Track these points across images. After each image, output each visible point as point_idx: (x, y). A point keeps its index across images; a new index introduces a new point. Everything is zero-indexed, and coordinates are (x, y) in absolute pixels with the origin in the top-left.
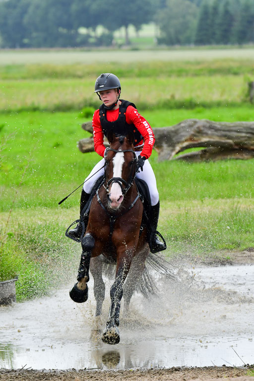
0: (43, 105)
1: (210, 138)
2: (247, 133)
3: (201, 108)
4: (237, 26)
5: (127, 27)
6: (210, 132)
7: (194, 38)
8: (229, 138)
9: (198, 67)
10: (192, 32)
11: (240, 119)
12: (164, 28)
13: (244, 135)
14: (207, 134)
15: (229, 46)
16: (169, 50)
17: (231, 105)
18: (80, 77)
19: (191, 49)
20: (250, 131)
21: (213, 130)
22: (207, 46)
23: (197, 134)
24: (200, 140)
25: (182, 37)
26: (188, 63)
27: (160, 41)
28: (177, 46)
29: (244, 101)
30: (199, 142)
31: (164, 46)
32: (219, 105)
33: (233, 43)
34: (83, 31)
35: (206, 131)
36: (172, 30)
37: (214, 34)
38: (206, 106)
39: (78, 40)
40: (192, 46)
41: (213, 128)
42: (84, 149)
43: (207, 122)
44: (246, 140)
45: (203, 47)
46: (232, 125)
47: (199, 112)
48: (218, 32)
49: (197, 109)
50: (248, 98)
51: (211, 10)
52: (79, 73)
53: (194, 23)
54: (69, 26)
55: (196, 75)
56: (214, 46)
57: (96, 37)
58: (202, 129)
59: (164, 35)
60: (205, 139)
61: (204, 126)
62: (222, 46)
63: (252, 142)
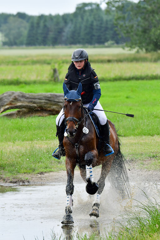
1: (22, 103)
2: (46, 100)
3: (24, 85)
4: (51, 35)
6: (22, 99)
7: (25, 42)
8: (34, 103)
9: (26, 60)
10: (24, 39)
11: (47, 91)
12: (6, 36)
13: (43, 101)
14: (20, 100)
15: (47, 47)
16: (11, 49)
17: (42, 83)
19: (23, 49)
20: (47, 99)
21: (24, 98)
22: (33, 47)
23: (14, 101)
24: (16, 104)
25: (17, 41)
26: (21, 57)
27: (5, 44)
28: (15, 47)
29: (51, 81)
30: (16, 105)
31: (6, 47)
32: (35, 82)
33: (49, 45)
35: (20, 98)
36: (11, 37)
37: (37, 39)
38: (27, 83)
40: (24, 46)
41: (24, 97)
43: (21, 93)
44: (45, 104)
45: (31, 47)
46: (36, 95)
47: (22, 87)
48: (40, 38)
49: (21, 85)
50: (53, 79)
51: (35, 25)
53: (25, 32)
55: (25, 64)
56: (38, 47)
58: (17, 97)
59: (7, 40)
60: (19, 104)
61: (19, 96)
62: (43, 47)
63: (49, 106)
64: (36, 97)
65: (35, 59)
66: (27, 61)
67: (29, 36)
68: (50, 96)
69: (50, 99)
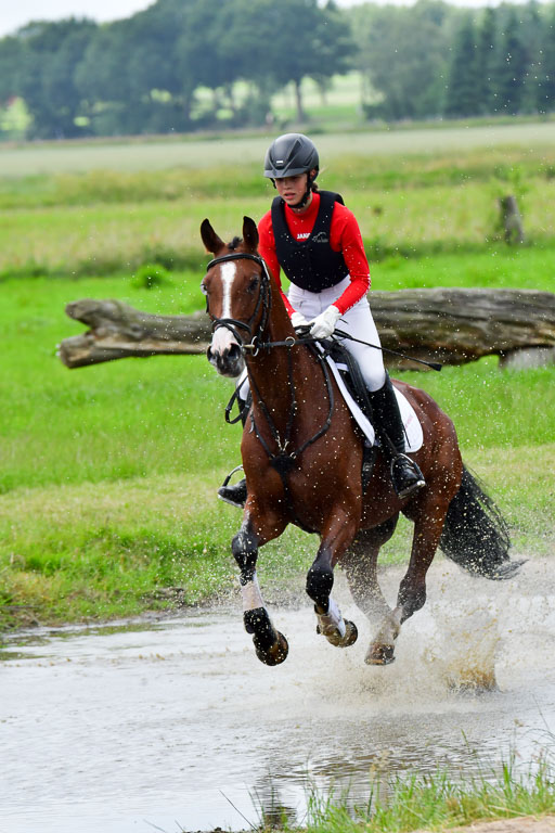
0: (55, 263)
2: (427, 312)
3: (399, 259)
4: (535, 74)
5: (298, 83)
7: (443, 103)
8: (388, 324)
10: (440, 91)
12: (379, 83)
15: (520, 118)
16: (392, 129)
18: (171, 198)
19: (434, 127)
22: (470, 121)
25: (418, 102)
26: (421, 158)
27: (371, 112)
28: (407, 123)
29: (493, 241)
31: (379, 123)
32: (437, 249)
33: (529, 113)
34: (204, 95)
36: (397, 86)
37: (486, 91)
38: (409, 253)
39: (195, 115)
40: (440, 120)
42: (72, 359)
45: (462, 122)
46: (393, 297)
47: (394, 268)
48: (496, 90)
49: (390, 261)
51: (478, 41)
52: (170, 189)
53: (444, 69)
54: (173, 86)
55: (425, 183)
56: (488, 119)
57: (233, 109)
59: (381, 98)
62: (504, 118)
63: (438, 332)
64: (396, 304)
65: (462, 164)
66: (436, 173)
67: (457, 82)
68: (441, 298)
69: (443, 310)
